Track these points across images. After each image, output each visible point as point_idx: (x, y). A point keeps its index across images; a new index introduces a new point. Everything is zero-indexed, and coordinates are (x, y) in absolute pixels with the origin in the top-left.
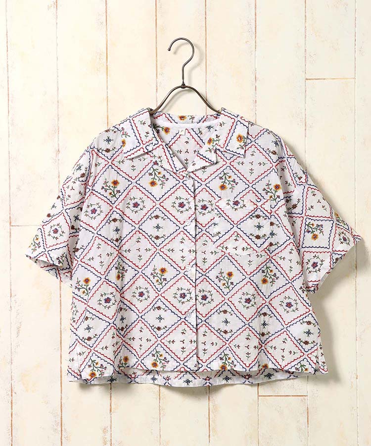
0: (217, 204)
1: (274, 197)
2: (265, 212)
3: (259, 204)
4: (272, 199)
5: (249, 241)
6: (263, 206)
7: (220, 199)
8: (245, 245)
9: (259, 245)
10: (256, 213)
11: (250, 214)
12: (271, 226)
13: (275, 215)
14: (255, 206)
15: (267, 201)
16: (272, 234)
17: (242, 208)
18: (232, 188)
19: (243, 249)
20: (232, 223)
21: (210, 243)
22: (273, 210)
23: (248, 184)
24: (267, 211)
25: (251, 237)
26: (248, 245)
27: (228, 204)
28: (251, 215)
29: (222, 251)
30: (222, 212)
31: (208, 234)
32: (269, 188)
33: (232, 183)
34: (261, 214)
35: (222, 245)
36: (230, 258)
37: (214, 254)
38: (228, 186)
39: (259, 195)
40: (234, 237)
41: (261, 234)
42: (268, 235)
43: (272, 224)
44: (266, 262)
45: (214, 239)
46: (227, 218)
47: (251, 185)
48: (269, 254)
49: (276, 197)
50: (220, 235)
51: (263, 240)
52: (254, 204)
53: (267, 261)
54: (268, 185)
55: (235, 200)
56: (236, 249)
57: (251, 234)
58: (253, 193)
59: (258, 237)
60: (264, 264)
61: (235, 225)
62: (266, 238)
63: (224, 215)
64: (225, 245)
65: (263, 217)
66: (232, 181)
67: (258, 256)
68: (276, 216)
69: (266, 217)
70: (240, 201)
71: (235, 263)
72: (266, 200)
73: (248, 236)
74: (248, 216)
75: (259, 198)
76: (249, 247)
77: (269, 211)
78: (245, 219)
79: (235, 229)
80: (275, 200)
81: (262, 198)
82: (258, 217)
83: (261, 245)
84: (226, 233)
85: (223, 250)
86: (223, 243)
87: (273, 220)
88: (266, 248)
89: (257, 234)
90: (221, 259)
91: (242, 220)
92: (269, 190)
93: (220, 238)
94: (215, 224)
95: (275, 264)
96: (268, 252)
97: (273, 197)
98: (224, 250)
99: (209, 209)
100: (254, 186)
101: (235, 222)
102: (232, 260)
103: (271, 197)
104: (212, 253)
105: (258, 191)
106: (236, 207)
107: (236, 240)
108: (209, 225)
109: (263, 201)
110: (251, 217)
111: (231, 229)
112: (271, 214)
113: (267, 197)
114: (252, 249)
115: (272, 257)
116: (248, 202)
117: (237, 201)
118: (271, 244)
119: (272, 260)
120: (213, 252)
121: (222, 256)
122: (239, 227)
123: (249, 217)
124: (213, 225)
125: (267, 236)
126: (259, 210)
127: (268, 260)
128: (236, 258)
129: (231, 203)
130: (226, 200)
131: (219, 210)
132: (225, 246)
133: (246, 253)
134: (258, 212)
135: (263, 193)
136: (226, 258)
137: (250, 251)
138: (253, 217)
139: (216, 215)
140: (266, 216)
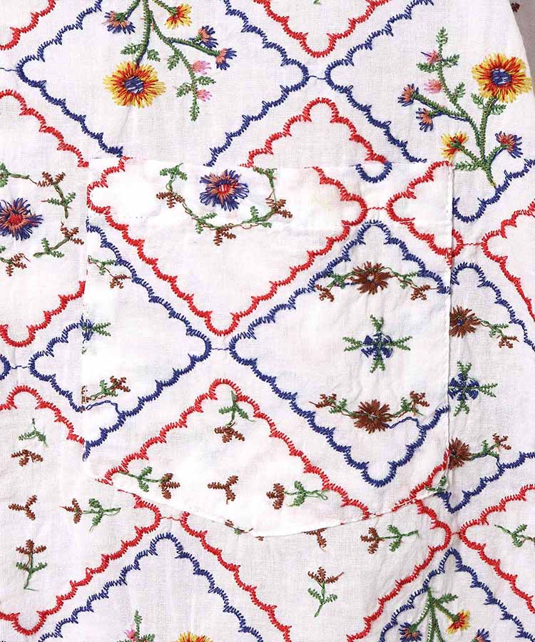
0: (99, 197)
1: (481, 142)
2: (418, 247)
3: (377, 195)
4: (460, 157)
5: (315, 446)
6: (402, 208)
7: (113, 161)
8: (289, 471)
9: (378, 472)
10: (361, 257)
11: (320, 264)
12: (457, 340)
13: (483, 261)
14: (352, 212)
15: (429, 177)
16: (464, 388)
17: (262, 221)
18: (195, 89)
19: (277, 495)
20: (198, 324)
21: (60, 450)
22: (472, 233)
23: (304, 58)
24: (429, 238)
25: (325, 417)
26: (310, 469)
27: (171, 197)
28: (327, 273)
29: (140, 504)
30: (129, 253)
31: (46, 391)
32: (440, 85)
33: (192, 55)
34: (390, 259)
35: (136, 467)
36: (193, 546)
37: (87, 519)
38: (169, 77)
39: (375, 136)
40: (213, 415)
41: (391, 394)
42: (437, 393)
43: (461, 323)
44: (424, 574)
45: (89, 425)
46: (162, 289)
47: (318, 67)
48: (444, 515)
49: (491, 144)
50: (126, 401)
51: (405, 433)
52: (346, 196)
53: (435, 565)
54: (435, 62)
55: (218, 170)
56: (228, 488)
57: (328, 401)
58: (337, 119)
59: (373, 417)
60: (417, 585)
61: (217, 342)
62: (426, 414)
63: (145, 272)
64: (159, 461)
65: (406, 281)
66: (194, 43)
67: (373, 539)
68: (492, 271)
69: (419, 282)
70: (246, 175)
71: (224, 579)
72: (419, 170)
73: (310, 416)
74: (303, 279)
75: (373, 156)
76: (313, 483)
77: (445, 241)
78: (283, 295)
79: (220, 364)
80: (485, 163)
81: (393, 153)
82: (371, 279)
83: (394, 466)
84: (160, 386)
85: (145, 497)
86: (142, 455)
87: (468, 295)
88: (427, 485)
89: (367, 398)
90: (132, 552)
91: (264, 309)
92: (441, 99)
93: (122, 417)
94: (89, 329)
95: (485, 573)
96: (436, 504)
97: (471, 145)
98: (154, 495)
99: (49, 230)
100: (339, 76)
101: (221, 322)
102: (208, 562)
103: (456, 144)
104: (76, 510)
105: (366, 109)
106: (222, 217)
107: (228, 433)
108: (55, 330)
109: (404, 173)
110: (325, 282)
111: (194, 360)
112: (459, 260)
113: (430, 146)
114: (332, 494)
115: (462, 534)
116: (301, 182)
117: (230, 180)
118: (457, 454)
119: (463, 549)
120: (84, 506)
121: (141, 532)
122: (243, 349)
123: (312, 286)
124: (76, 335)
125: (435, 405)
126: (374, 235)
127: (440, 556)
128: (232, 548)
129: (191, 190)
130: (155, 166)
131: (114, 236)
132: (158, 474)
133: (293, 521)
134: (374, 251)
135: (405, 121)
136: (166, 547)
137: (320, 512)
138: (339, 282)
139: (93, 269)
140: (424, 273)
